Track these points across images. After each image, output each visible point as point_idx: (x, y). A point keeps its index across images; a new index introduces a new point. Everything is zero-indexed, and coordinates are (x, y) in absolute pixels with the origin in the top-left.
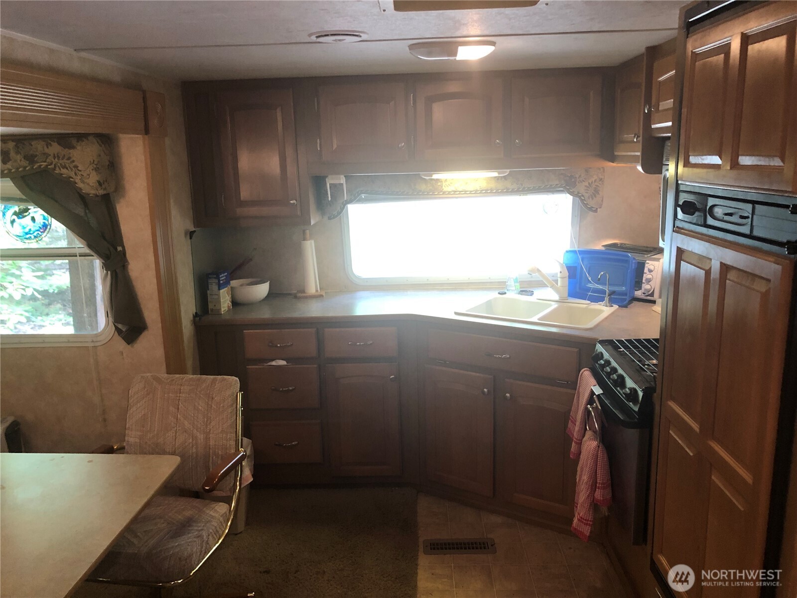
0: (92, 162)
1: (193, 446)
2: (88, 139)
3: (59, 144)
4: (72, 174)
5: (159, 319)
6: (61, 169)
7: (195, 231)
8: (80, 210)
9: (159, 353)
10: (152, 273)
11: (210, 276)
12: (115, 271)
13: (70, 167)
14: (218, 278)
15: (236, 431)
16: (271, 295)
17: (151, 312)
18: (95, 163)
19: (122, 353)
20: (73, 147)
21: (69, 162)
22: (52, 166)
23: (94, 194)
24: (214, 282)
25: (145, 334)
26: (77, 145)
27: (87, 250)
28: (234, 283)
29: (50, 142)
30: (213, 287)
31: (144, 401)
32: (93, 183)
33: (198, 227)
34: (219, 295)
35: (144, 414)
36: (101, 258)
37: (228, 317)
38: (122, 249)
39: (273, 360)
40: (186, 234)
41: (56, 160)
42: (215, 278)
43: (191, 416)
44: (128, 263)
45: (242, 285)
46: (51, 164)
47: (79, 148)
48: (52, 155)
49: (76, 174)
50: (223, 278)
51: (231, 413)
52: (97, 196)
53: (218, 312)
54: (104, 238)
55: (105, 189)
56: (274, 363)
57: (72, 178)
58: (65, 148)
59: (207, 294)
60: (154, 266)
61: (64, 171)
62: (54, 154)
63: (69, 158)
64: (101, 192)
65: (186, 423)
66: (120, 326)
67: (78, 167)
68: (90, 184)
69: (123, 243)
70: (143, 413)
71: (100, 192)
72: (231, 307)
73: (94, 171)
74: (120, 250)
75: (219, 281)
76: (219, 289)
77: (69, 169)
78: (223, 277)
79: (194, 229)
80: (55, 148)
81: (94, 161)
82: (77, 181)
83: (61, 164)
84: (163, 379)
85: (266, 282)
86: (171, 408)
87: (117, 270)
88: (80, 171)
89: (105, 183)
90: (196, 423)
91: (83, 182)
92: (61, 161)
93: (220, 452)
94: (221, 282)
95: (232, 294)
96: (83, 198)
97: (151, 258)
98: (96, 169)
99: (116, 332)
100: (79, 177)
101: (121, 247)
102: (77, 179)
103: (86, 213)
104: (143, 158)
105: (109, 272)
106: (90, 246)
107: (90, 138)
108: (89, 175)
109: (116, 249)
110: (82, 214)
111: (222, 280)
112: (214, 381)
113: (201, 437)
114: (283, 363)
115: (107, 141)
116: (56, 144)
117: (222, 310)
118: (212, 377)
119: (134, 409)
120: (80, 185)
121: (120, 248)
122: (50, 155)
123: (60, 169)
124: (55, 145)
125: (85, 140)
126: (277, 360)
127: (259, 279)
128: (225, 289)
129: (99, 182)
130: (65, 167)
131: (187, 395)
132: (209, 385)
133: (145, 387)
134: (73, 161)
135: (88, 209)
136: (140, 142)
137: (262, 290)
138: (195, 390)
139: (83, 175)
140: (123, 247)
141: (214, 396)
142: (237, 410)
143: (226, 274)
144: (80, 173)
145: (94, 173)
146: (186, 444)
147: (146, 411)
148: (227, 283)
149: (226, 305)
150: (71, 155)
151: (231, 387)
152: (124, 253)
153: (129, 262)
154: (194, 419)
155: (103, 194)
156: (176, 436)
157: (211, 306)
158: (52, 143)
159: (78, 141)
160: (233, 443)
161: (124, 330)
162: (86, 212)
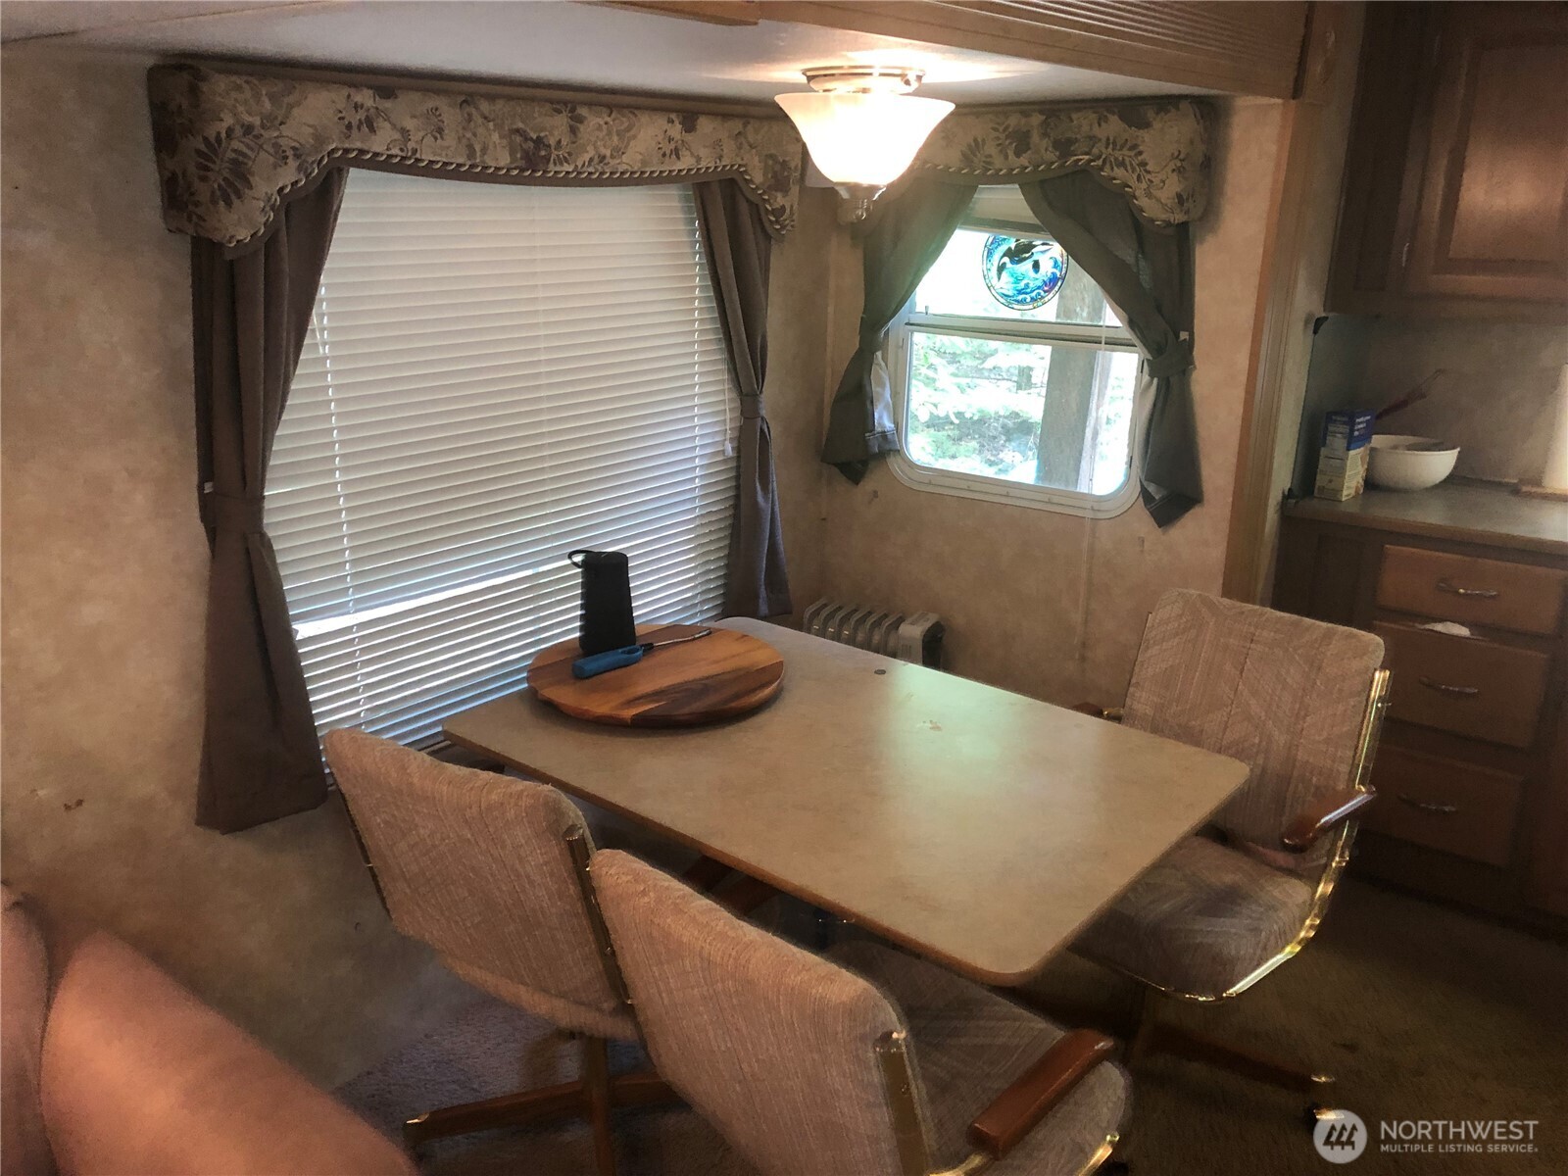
0: (1176, 154)
1: (1257, 753)
2: (1178, 109)
3: (1122, 118)
4: (1132, 181)
5: (1231, 488)
6: (1115, 168)
7: (1326, 318)
8: (1127, 254)
9: (1216, 554)
10: (1239, 393)
11: (1334, 417)
12: (1168, 378)
13: (1131, 165)
14: (1352, 424)
15: (1357, 747)
16: (1454, 480)
17: (1217, 470)
18: (1181, 157)
19: (1143, 541)
20: (1147, 125)
21: (1132, 153)
22: (1100, 162)
23: (1164, 221)
24: (1341, 430)
25: (1196, 511)
26: (1154, 119)
27: (1126, 334)
28: (1377, 440)
29: (1105, 113)
30: (1337, 442)
31: (1177, 640)
32: (1168, 198)
33: (1332, 311)
34: (1343, 460)
35: (1171, 666)
36: (1147, 348)
37: (1354, 509)
38: (1188, 337)
39: (1441, 620)
40: (1307, 322)
41: (1110, 150)
42: (1344, 423)
43: (1267, 693)
44: (1195, 367)
45: (1395, 447)
46: (1099, 157)
47: (1157, 125)
48: (1104, 140)
49: (1139, 178)
50: (1361, 426)
51: (1354, 706)
52: (1168, 224)
53: (1334, 495)
54: (1160, 311)
55: (1187, 212)
56: (1439, 627)
57: (1131, 188)
58: (1130, 127)
59: (1319, 455)
60: (1243, 378)
61: (1119, 172)
62: (1108, 139)
63: (1133, 147)
64: (1179, 217)
65: (1253, 702)
66: (1151, 488)
67: (1146, 164)
68: (1163, 201)
69: (1193, 328)
70: (1170, 663)
71: (1177, 217)
72: (1362, 491)
73: (1175, 173)
74: (1185, 340)
75: (1352, 431)
76: (1348, 449)
77: (1129, 168)
78: (1361, 422)
79: (1323, 315)
80: (1114, 126)
81: (1179, 151)
82: (1137, 193)
83: (1116, 159)
84: (1222, 607)
85: (1454, 448)
86: (1228, 667)
87: (1171, 379)
88: (1149, 172)
89: (1190, 200)
90: (1274, 708)
91: (1149, 195)
92: (1117, 153)
93: (1314, 779)
94: (1356, 433)
95: (1369, 464)
96: (1139, 228)
97: (1243, 361)
98: (1179, 170)
99: (1141, 499)
100: (1144, 185)
101: (1187, 333)
102: (1140, 189)
103: (1137, 260)
104: (1273, 148)
105: (1155, 380)
106: (1132, 324)
107: (1184, 105)
108: (1164, 182)
109: (1178, 337)
110: (1130, 259)
111: (1358, 430)
112: (1328, 636)
113: (1280, 739)
114: (1464, 631)
115: (1211, 112)
116: (1116, 117)
117: (1345, 493)
118: (1324, 625)
119: (1154, 650)
120: (1142, 202)
121: (1184, 335)
122: (1100, 140)
123: (1112, 169)
124: (1114, 119)
125: (1173, 110)
126: (1449, 623)
127: (1434, 441)
128: (1358, 450)
129: (1179, 196)
130: (1122, 164)
131: (1267, 649)
132: (1316, 639)
133: (1180, 616)
134: (1140, 153)
135: (1143, 253)
136: (1276, 116)
137: (1440, 464)
138: (1286, 644)
139: (1151, 182)
140: (1192, 335)
141: (1324, 664)
142: (1366, 706)
143: (1368, 418)
144: (1148, 176)
145: (1175, 177)
146: (1246, 745)
147: (1177, 661)
148: (1365, 438)
149: (1354, 484)
150: (1139, 142)
151: (1364, 654)
152: (1190, 345)
153: (1197, 363)
154: (1272, 699)
155: (1181, 221)
156: (1227, 722)
157: (1321, 480)
158: (1108, 115)
159: (1157, 113)
160: (1344, 769)
161: (1157, 498)
162: (1137, 257)
